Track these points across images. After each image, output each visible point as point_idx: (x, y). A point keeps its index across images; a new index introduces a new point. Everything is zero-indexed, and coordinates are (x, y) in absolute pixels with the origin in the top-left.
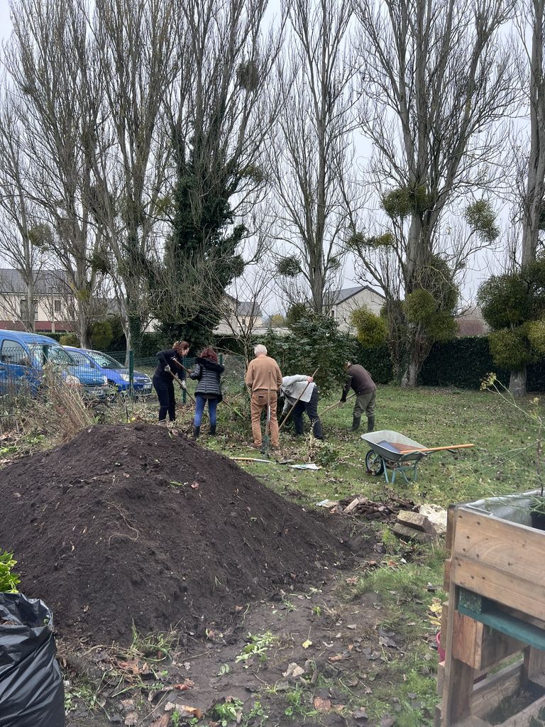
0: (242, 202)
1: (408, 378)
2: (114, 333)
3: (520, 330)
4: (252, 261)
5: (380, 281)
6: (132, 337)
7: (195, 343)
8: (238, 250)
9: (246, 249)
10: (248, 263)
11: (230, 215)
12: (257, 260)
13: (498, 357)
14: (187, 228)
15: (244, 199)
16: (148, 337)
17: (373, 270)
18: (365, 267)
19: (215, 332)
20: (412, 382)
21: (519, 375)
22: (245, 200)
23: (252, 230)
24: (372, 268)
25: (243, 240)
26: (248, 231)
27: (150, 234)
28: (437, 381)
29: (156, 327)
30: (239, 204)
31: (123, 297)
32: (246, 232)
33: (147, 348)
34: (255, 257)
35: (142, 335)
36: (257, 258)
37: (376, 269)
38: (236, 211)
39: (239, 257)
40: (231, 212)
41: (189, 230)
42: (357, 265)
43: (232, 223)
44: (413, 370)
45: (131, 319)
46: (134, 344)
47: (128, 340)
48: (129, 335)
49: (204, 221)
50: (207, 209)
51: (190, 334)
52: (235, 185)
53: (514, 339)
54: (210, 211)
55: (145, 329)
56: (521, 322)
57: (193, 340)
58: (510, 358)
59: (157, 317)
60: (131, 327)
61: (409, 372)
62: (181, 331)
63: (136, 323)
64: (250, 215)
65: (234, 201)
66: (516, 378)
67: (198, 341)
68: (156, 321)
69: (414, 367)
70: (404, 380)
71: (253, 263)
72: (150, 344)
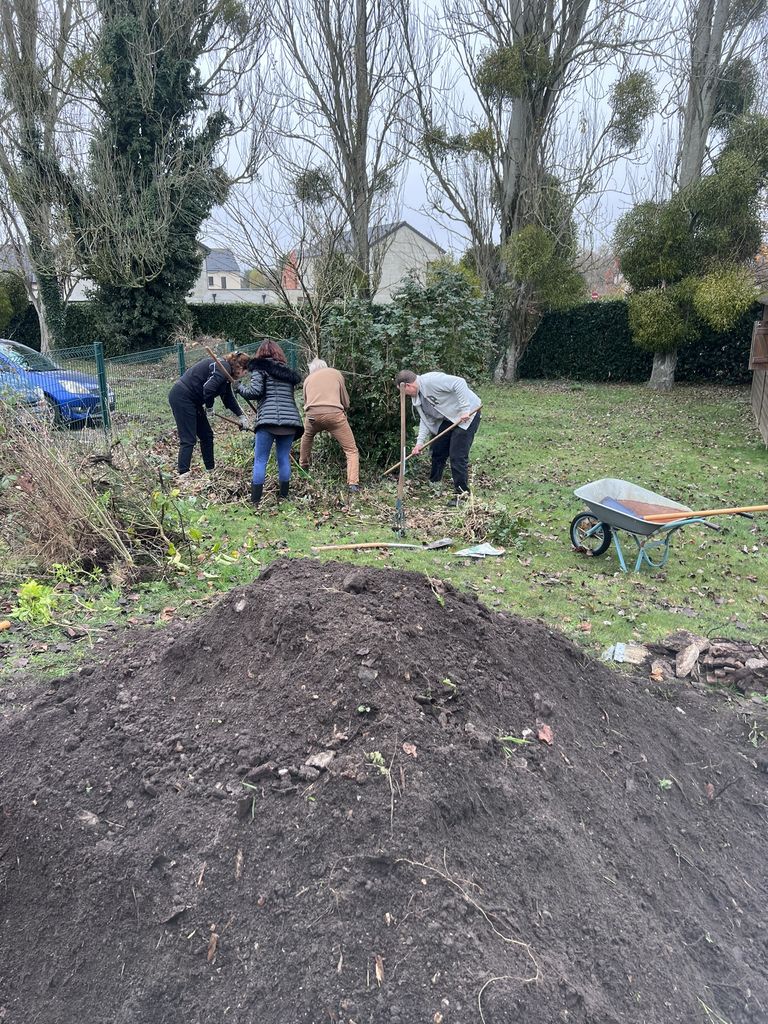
0: (220, 69)
1: (505, 369)
2: (13, 304)
3: (676, 290)
4: (243, 177)
5: (464, 212)
6: (47, 311)
7: (159, 319)
8: (219, 158)
9: (230, 155)
10: (236, 181)
11: (200, 92)
12: (251, 176)
13: (641, 332)
14: (128, 114)
15: (221, 65)
16: (74, 310)
17: (453, 192)
18: (441, 189)
19: (189, 300)
20: (510, 375)
21: (668, 360)
22: (224, 67)
23: (237, 122)
24: (451, 189)
25: (225, 140)
26: (231, 123)
27: (57, 126)
28: (541, 371)
29: (88, 293)
30: (215, 74)
31: (24, 241)
32: (228, 126)
33: (74, 328)
34: (247, 170)
35: (64, 306)
36: (251, 171)
37: (457, 192)
38: (209, 86)
39: (220, 170)
40: (202, 88)
41: (133, 119)
42: (429, 185)
43: (205, 107)
44: (512, 356)
45: (43, 280)
46: (53, 324)
47: (41, 316)
48: (43, 307)
49: (158, 102)
50: (162, 79)
51: (150, 303)
52: (203, 38)
53: (667, 304)
54: (168, 83)
55: (68, 296)
56: (678, 279)
57: (155, 314)
58: (659, 334)
59: (90, 274)
60: (44, 294)
61: (505, 359)
62: (133, 299)
63: (51, 289)
64: (233, 94)
65: (205, 66)
66: (663, 363)
67: (163, 315)
68: (89, 284)
69: (513, 351)
70: (499, 371)
71: (245, 180)
72: (78, 323)
